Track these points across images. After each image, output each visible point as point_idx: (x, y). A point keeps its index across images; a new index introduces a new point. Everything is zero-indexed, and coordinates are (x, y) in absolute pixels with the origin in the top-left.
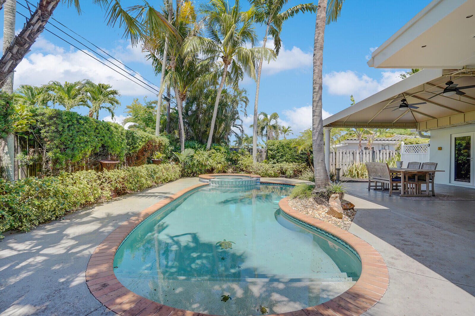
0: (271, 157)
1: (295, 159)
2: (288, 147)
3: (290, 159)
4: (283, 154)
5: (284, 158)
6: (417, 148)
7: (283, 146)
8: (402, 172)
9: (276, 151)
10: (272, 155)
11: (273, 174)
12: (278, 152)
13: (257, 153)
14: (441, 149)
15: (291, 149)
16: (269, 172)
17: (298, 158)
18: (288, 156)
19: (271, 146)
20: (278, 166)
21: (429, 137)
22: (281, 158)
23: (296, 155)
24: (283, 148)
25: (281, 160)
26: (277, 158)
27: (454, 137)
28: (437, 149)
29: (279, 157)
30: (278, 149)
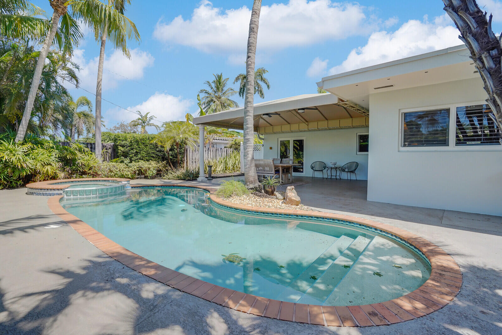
0: (122, 155)
1: (151, 157)
2: (144, 143)
3: (146, 157)
4: (138, 151)
5: (139, 156)
6: (256, 148)
7: (137, 141)
8: (280, 167)
9: (129, 148)
10: (124, 152)
11: (130, 176)
12: (132, 149)
13: (102, 150)
14: (272, 149)
15: (146, 146)
16: (125, 173)
17: (154, 156)
18: (143, 153)
19: (123, 141)
20: (135, 166)
21: (263, 139)
22: (135, 156)
23: (152, 153)
24: (138, 145)
25: (135, 158)
26: (131, 156)
27: (280, 140)
28: (269, 148)
29: (133, 155)
30: (131, 145)
